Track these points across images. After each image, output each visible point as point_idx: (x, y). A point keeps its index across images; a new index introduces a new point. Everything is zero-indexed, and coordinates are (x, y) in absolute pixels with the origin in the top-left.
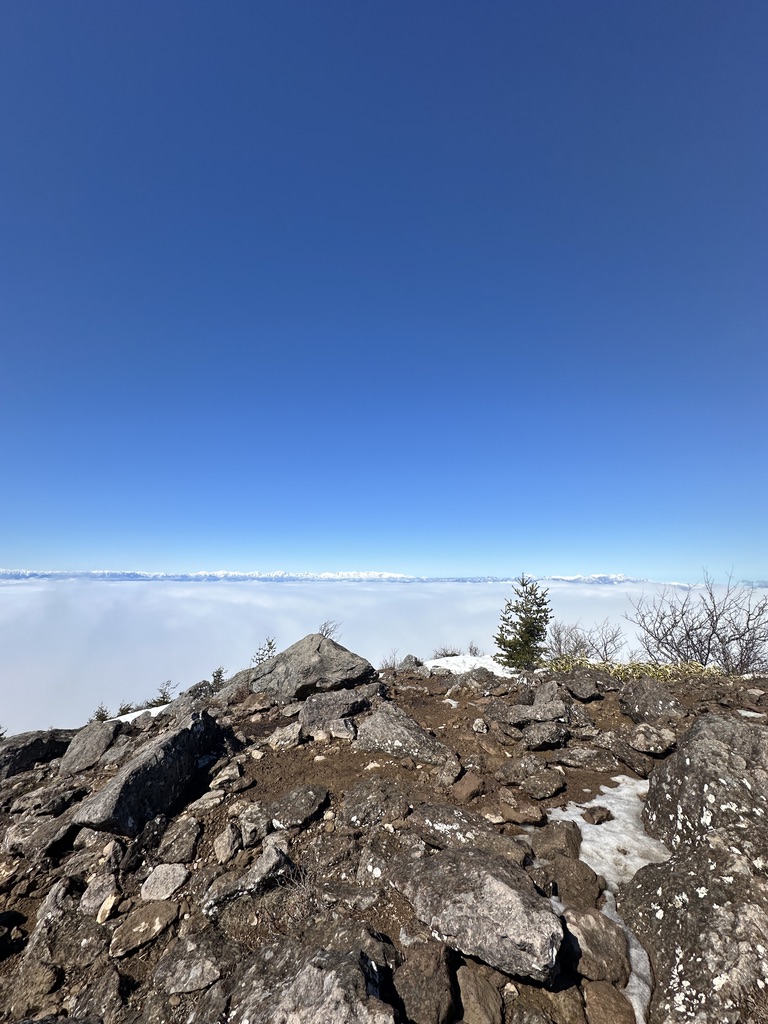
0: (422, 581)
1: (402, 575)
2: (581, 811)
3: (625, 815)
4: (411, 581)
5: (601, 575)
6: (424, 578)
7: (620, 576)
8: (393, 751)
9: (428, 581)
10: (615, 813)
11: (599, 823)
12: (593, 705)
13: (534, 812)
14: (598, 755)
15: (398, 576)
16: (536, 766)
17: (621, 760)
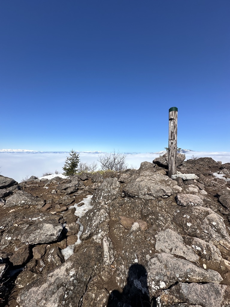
0: (41, 153)
1: (33, 151)
2: (78, 205)
3: (87, 203)
4: (36, 153)
5: (96, 151)
6: (42, 152)
7: (100, 152)
8: (21, 205)
9: (43, 153)
10: (85, 203)
11: (81, 206)
12: (86, 181)
13: (65, 208)
14: (84, 192)
15: (31, 151)
16: (68, 198)
17: (89, 192)
